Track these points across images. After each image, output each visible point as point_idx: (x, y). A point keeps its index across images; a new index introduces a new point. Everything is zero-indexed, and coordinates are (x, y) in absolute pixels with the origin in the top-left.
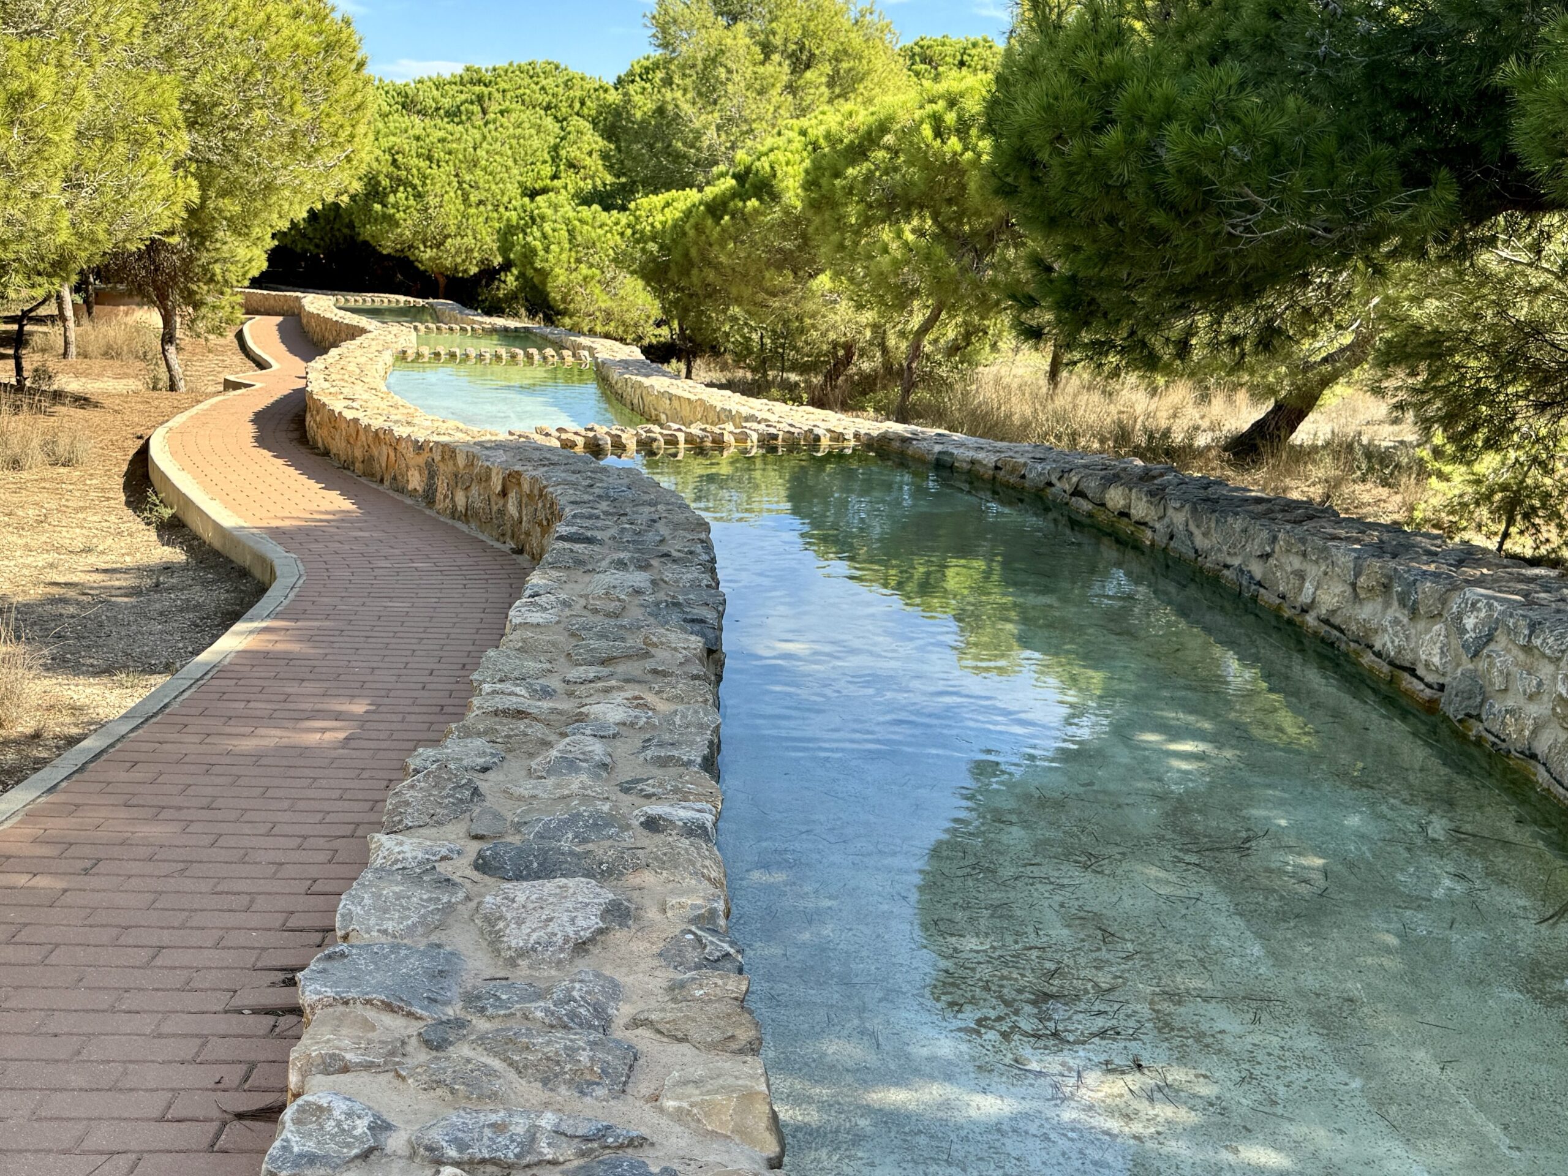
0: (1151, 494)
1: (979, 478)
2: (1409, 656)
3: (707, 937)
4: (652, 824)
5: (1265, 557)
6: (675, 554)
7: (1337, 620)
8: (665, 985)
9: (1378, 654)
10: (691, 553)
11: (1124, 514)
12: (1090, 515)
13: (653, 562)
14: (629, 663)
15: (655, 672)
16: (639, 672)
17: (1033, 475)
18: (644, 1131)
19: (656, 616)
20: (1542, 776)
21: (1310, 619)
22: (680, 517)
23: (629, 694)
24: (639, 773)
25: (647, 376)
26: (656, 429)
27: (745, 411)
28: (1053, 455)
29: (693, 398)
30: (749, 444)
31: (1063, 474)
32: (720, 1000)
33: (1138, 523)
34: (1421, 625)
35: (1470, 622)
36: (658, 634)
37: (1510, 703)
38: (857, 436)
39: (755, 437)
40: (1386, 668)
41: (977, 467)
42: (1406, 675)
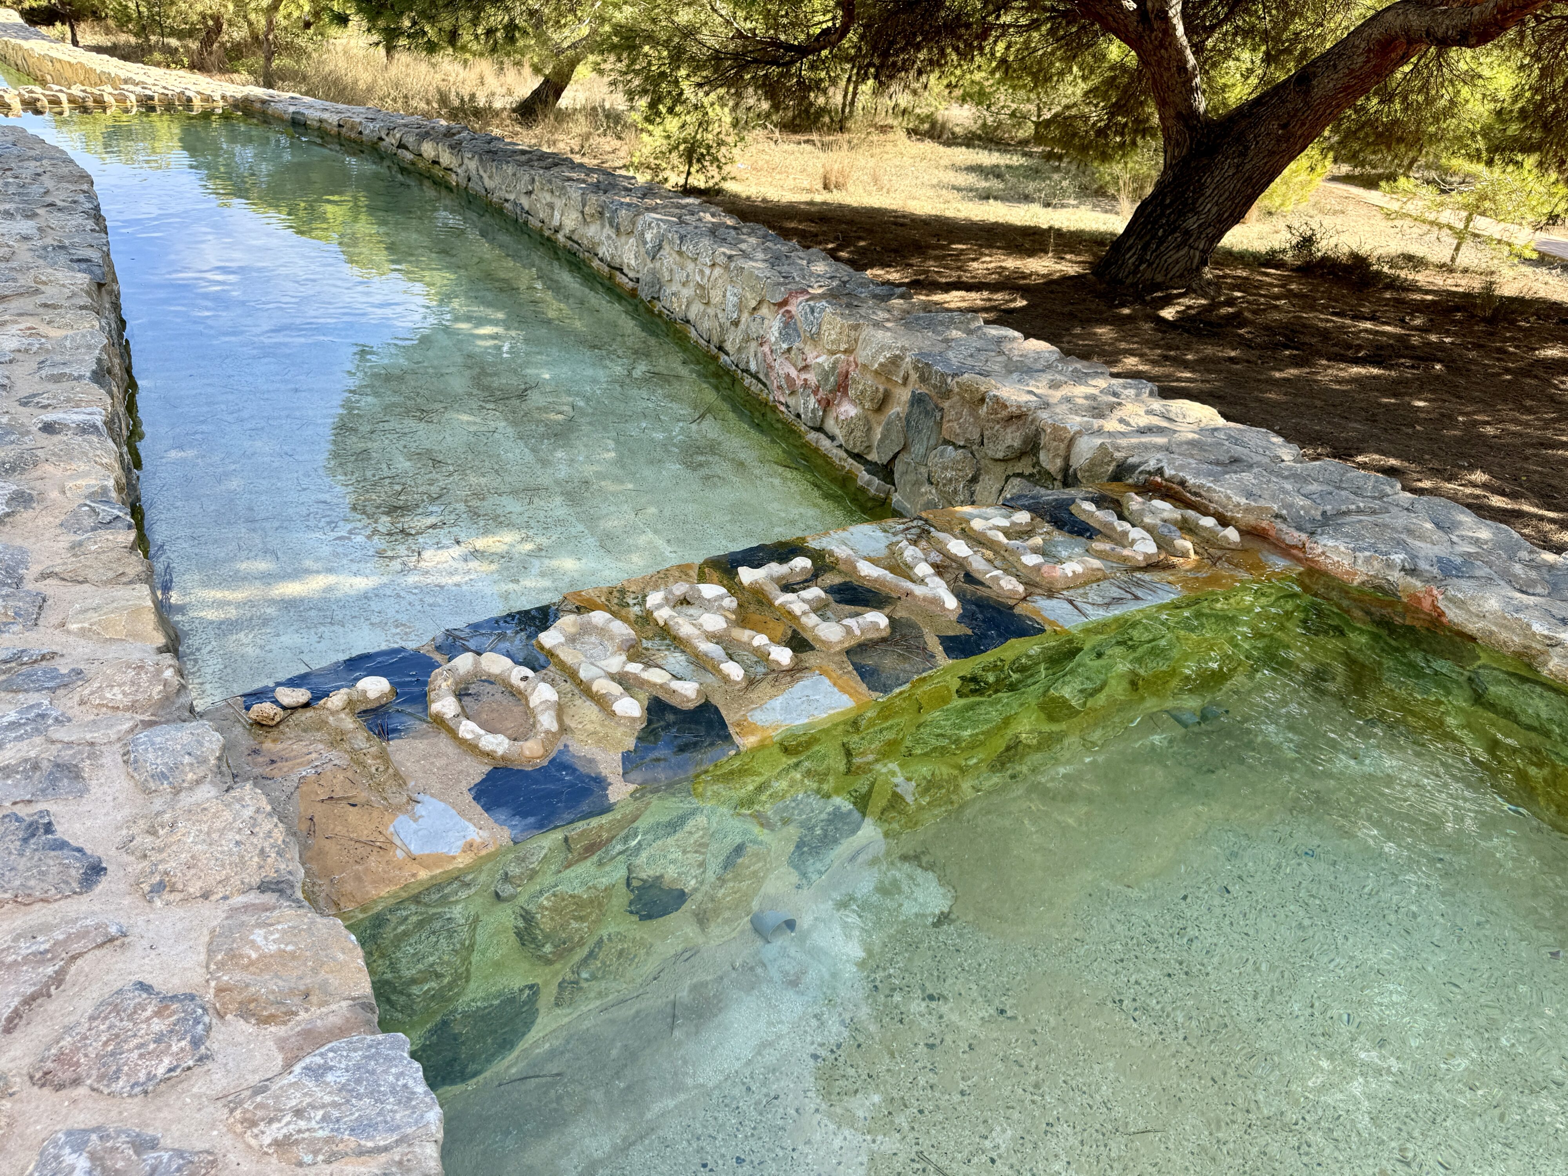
0: (451, 147)
1: (327, 133)
2: (618, 261)
3: (100, 507)
4: (49, 428)
5: (529, 193)
6: (60, 204)
7: (575, 237)
8: (67, 545)
9: (601, 260)
10: (75, 202)
11: (435, 162)
12: (413, 163)
13: (38, 211)
14: (22, 300)
15: (45, 305)
16: (31, 307)
17: (367, 132)
18: (55, 648)
19: (45, 258)
20: (693, 334)
21: (560, 237)
22: (64, 170)
23: (22, 326)
24: (38, 388)
25: (26, 38)
26: (38, 89)
27: (123, 75)
28: (381, 116)
29: (73, 61)
30: (129, 104)
31: (389, 131)
32: (112, 549)
33: (446, 169)
34: (623, 239)
35: (648, 236)
36: (46, 272)
37: (674, 289)
38: (223, 97)
39: (133, 98)
40: (607, 269)
41: (325, 125)
42: (618, 273)
